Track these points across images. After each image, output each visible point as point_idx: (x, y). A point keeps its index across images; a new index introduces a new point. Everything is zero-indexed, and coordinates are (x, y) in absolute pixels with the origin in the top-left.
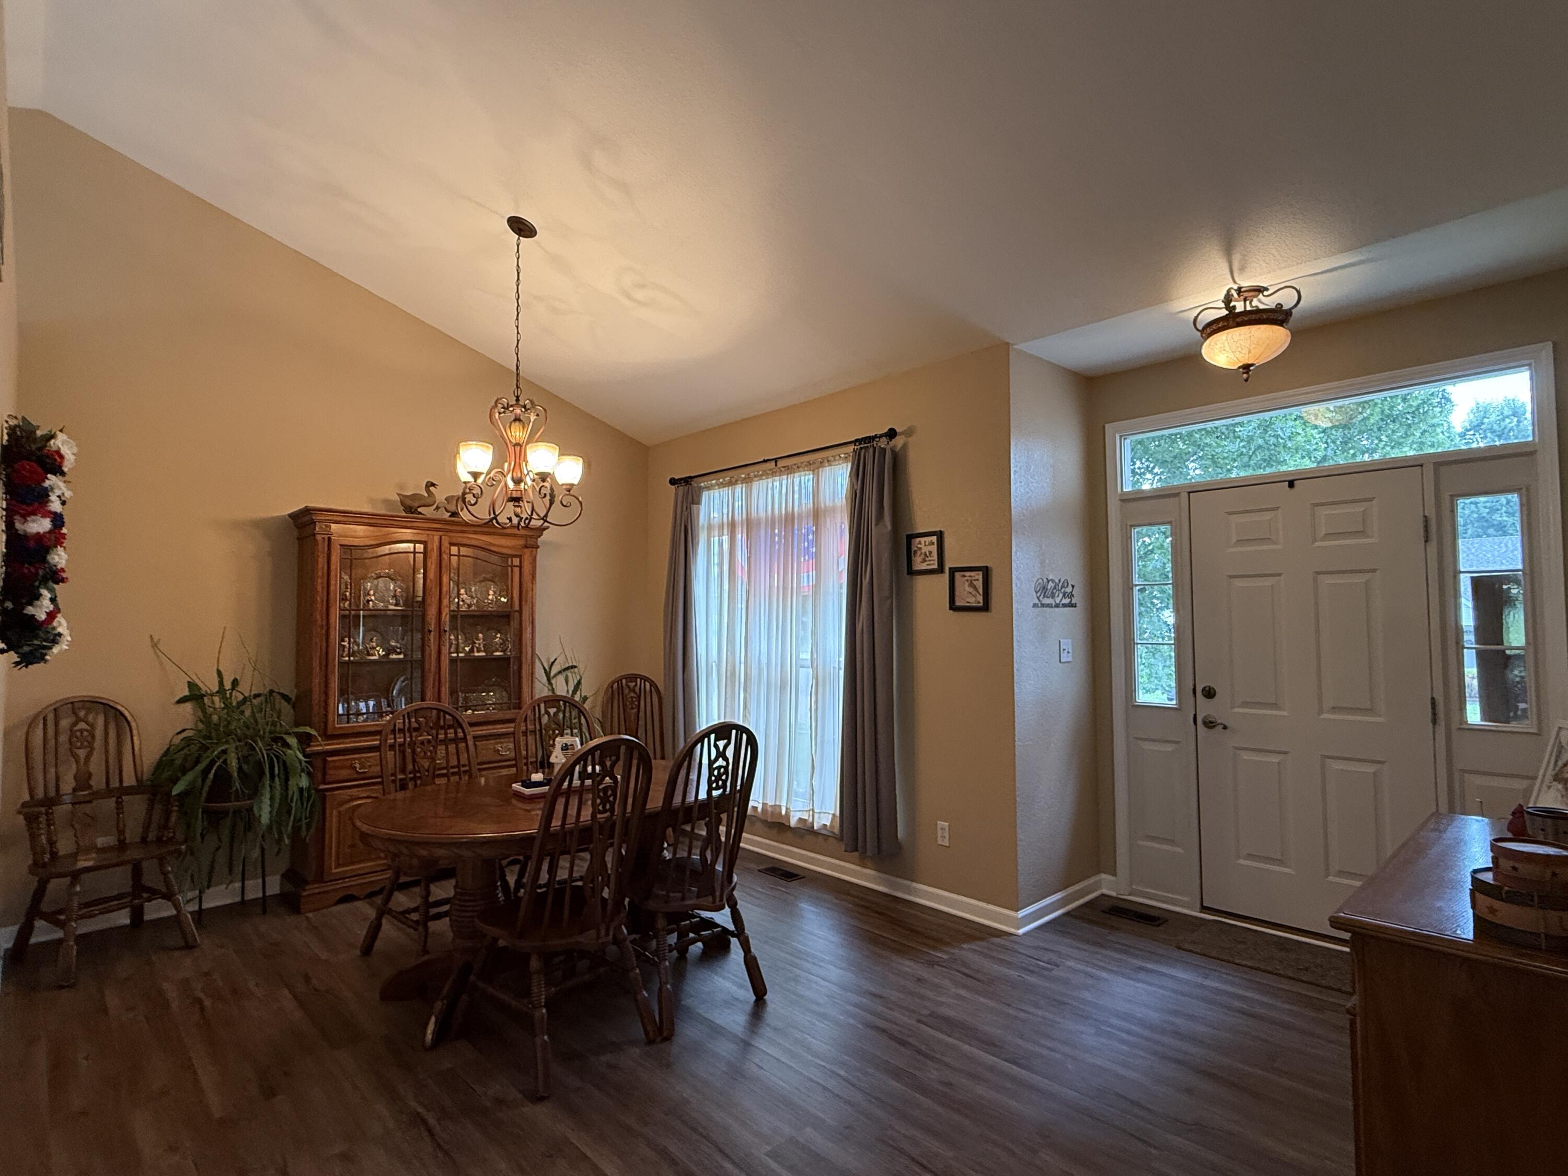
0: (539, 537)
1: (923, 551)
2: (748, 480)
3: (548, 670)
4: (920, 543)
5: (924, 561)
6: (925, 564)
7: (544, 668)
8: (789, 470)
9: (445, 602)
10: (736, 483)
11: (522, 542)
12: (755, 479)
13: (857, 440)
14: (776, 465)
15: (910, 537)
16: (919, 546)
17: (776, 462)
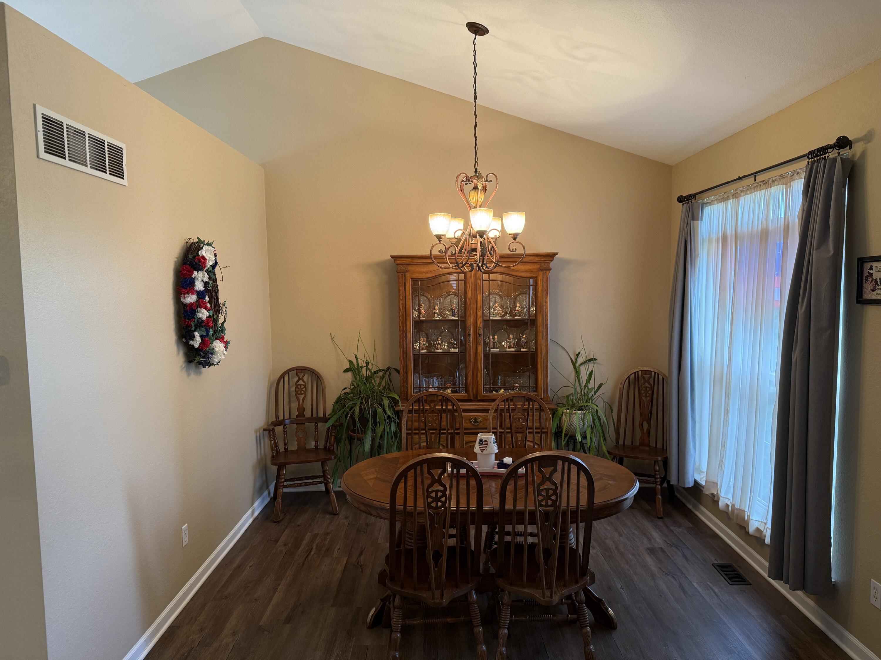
0: (551, 261)
1: (874, 277)
2: (736, 196)
3: (574, 361)
4: (871, 268)
5: (874, 289)
6: (875, 293)
7: (571, 359)
8: (766, 184)
9: (480, 313)
10: (728, 198)
11: (537, 266)
12: (742, 194)
13: (810, 153)
14: (755, 180)
15: (862, 261)
16: (871, 271)
17: (755, 177)
